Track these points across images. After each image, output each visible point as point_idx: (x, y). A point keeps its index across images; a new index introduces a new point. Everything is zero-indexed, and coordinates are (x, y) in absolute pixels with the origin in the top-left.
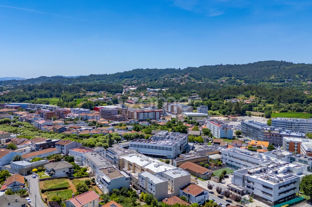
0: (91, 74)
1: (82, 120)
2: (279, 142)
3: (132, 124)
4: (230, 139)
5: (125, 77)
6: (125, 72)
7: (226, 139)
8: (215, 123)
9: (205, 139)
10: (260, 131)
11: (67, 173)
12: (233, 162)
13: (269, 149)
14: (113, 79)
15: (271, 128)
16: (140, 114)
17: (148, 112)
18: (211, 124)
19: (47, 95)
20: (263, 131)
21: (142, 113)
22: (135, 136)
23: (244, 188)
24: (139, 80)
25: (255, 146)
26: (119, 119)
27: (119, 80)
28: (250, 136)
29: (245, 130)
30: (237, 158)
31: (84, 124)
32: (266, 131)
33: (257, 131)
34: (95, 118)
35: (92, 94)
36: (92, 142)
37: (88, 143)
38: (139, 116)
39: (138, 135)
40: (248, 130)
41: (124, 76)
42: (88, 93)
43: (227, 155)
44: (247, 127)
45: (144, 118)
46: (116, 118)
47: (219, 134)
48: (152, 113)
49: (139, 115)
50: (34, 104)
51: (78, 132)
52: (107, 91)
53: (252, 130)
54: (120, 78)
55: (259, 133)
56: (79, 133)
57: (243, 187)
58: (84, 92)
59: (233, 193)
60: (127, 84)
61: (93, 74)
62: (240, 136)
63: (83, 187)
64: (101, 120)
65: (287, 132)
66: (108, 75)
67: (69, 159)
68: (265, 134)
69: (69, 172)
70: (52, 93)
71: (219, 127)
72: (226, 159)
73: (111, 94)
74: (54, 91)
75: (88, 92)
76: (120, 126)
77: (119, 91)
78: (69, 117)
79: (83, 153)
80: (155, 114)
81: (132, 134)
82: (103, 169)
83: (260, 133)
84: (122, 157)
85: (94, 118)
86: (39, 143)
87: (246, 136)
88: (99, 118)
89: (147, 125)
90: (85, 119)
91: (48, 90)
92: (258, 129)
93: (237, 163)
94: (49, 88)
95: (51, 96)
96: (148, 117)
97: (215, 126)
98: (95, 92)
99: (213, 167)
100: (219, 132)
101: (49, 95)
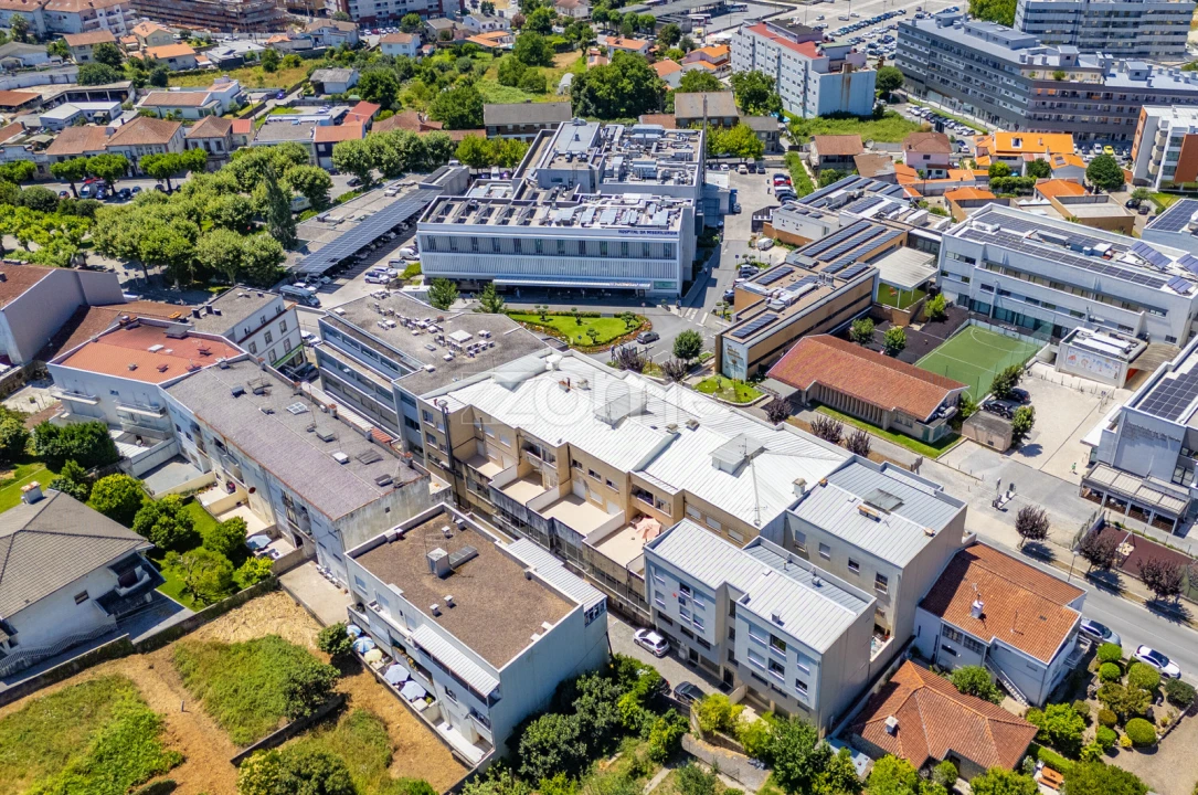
1: (25, 40)
2: (1098, 123)
3: (332, 52)
4: (863, 119)
7: (849, 121)
8: (781, 35)
9: (764, 135)
10: (1011, 75)
11: (108, 601)
12: (1008, 294)
13: (1098, 177)
15: (1068, 58)
18: (759, 38)
20: (1026, 74)
22: (400, 152)
23: (1186, 491)
25: (1015, 158)
28: (944, 95)
29: (922, 66)
30: (1033, 277)
31: (54, 73)
32: (1040, 75)
33: (990, 71)
34: (102, 20)
36: (169, 230)
37: (144, 247)
39: (421, 144)
40: (934, 65)
43: (972, 261)
44: (934, 49)
45: (382, 10)
46: (224, 14)
47: (814, 98)
51: (36, 138)
53: (962, 67)
55: (1004, 86)
56: (45, 145)
57: (1173, 482)
59: (1132, 525)
62: (898, 92)
63: (308, 777)
64: (144, 34)
65: (1138, 74)
67: (76, 443)
68: (1040, 90)
69: (123, 591)
71: (810, 61)
72: (966, 280)
76: (269, 69)
79: (166, 387)
81: (382, 142)
82: (384, 541)
83: (1012, 83)
84: (457, 398)
85: (97, 25)
87: (925, 94)
88: (127, 19)
89: (412, 50)
90: (41, 28)
92: (997, 64)
93: (1036, 302)
97: (785, 50)
99: (907, 329)
100: (814, 87)
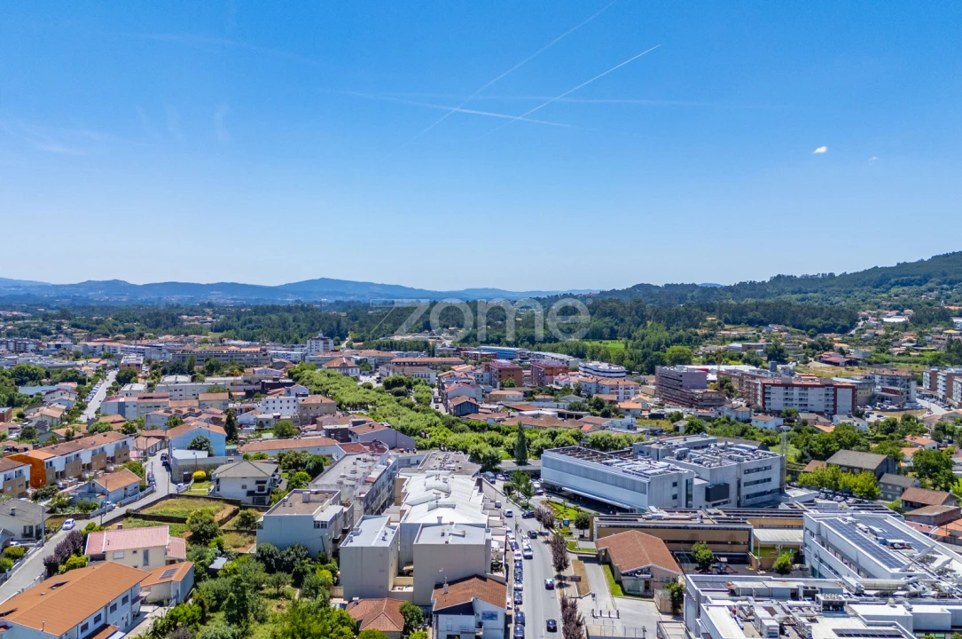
0: (779, 276)
1: (579, 395)
5: (897, 283)
6: (902, 266)
11: (250, 493)
14: (849, 289)
16: (774, 389)
17: (805, 387)
19: (602, 333)
21: (782, 390)
24: (947, 290)
26: (700, 403)
27: (870, 292)
35: (735, 333)
38: (767, 396)
41: (893, 280)
42: (726, 330)
48: (823, 391)
49: (770, 393)
50: (529, 352)
52: (794, 327)
54: (874, 287)
58: (713, 326)
60: (890, 306)
61: (786, 273)
63: (202, 521)
64: (633, 400)
66: (837, 275)
69: (257, 492)
70: (616, 327)
73: (804, 334)
74: (622, 320)
75: (727, 327)
77: (838, 325)
78: (557, 383)
79: (347, 455)
80: (835, 395)
85: (617, 393)
86: (332, 427)
88: (636, 393)
89: (771, 426)
90: (593, 391)
91: (607, 319)
94: (612, 313)
95: (613, 336)
96: (804, 403)
98: (749, 329)
101: (606, 331)
